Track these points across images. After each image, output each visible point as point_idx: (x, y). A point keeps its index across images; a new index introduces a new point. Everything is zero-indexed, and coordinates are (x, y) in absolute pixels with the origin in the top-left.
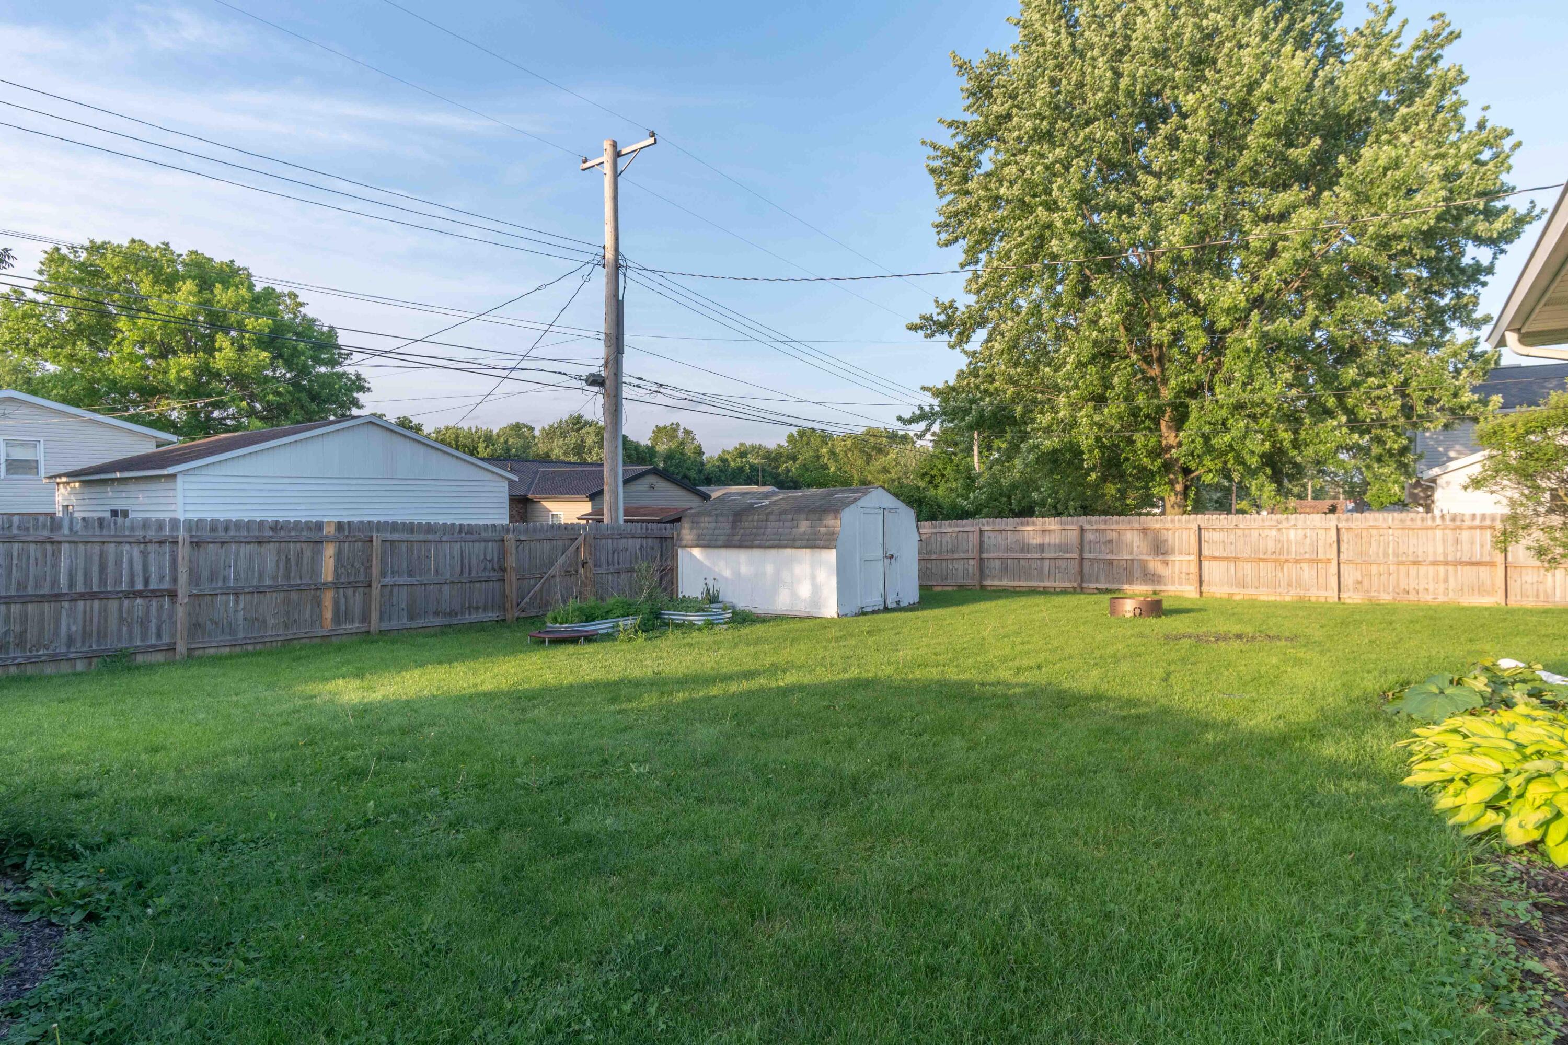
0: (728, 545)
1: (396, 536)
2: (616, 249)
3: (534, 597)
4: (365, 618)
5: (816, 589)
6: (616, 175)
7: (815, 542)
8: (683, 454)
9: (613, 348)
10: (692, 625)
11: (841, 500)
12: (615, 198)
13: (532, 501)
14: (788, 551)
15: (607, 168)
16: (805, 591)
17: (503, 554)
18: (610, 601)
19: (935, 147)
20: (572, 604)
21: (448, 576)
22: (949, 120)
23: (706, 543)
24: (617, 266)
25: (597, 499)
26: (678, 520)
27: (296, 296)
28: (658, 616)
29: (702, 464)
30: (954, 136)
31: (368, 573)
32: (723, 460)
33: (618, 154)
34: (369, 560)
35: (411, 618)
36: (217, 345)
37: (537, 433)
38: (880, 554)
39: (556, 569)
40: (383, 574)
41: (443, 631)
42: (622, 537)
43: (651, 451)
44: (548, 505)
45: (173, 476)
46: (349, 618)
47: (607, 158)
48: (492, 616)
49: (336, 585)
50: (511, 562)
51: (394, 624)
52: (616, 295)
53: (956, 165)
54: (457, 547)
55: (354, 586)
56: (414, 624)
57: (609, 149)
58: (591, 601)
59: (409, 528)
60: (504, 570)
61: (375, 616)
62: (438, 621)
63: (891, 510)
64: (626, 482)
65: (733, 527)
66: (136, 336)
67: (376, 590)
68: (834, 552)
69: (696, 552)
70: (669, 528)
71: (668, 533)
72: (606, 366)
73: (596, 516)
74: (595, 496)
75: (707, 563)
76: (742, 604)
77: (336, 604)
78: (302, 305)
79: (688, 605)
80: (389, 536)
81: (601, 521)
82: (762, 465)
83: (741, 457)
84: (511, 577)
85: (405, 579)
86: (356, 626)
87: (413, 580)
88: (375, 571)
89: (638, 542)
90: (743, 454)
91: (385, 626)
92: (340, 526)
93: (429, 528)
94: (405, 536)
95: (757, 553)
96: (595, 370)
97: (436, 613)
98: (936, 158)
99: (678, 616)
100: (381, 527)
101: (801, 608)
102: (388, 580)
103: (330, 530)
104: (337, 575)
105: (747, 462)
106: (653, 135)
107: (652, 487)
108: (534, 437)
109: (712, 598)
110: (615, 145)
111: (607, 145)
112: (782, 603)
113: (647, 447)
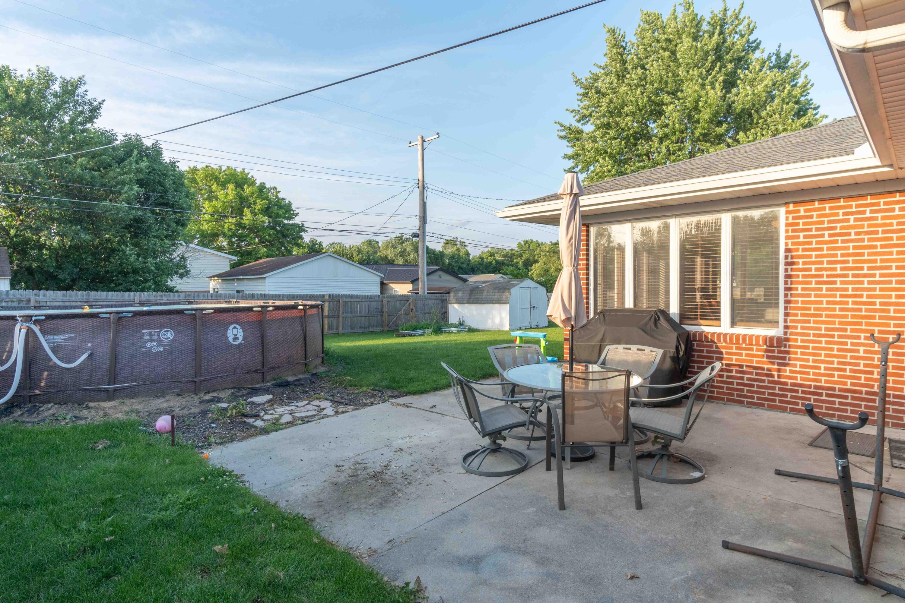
0: (468, 302)
1: (347, 300)
2: (423, 181)
3: (393, 323)
4: (338, 328)
5: (501, 319)
6: (423, 150)
7: (499, 302)
8: (459, 255)
9: (422, 222)
10: (452, 332)
11: (512, 285)
12: (423, 160)
13: (385, 284)
14: (491, 305)
15: (420, 147)
16: (497, 321)
17: (382, 306)
18: (422, 323)
19: (561, 125)
20: (408, 324)
21: (363, 314)
22: (571, 109)
23: (460, 302)
24: (424, 188)
25: (415, 283)
26: (449, 293)
27: (276, 189)
28: (440, 329)
29: (470, 261)
30: (574, 117)
31: (338, 314)
32: (482, 258)
33: (424, 141)
34: (339, 308)
35: (352, 329)
36: (244, 214)
37: (380, 244)
38: (529, 306)
39: (402, 312)
40: (343, 313)
41: (363, 333)
42: (426, 299)
43: (442, 254)
44: (392, 285)
45: (265, 278)
46: (332, 329)
47: (419, 142)
48: (379, 329)
49: (328, 317)
50: (385, 309)
51: (346, 331)
52: (423, 200)
53: (571, 134)
54: (366, 303)
55: (333, 317)
56: (353, 331)
57: (420, 140)
58: (415, 323)
59: (351, 296)
60: (382, 312)
61: (341, 328)
62: (361, 330)
63: (533, 288)
64: (428, 275)
65: (470, 296)
66: (210, 210)
67: (341, 319)
68: (508, 305)
69: (456, 306)
70: (445, 297)
71: (445, 298)
72: (419, 229)
73: (415, 291)
74: (414, 281)
75: (460, 310)
76: (473, 326)
77: (328, 323)
78: (279, 192)
79: (452, 325)
80: (345, 299)
81: (418, 293)
82: (503, 261)
83: (491, 256)
84: (386, 315)
85: (349, 315)
86: (335, 331)
87: (352, 315)
88: (341, 312)
89: (432, 302)
90: (492, 255)
91: (343, 331)
92: (330, 296)
93: (357, 297)
94: (350, 300)
95: (479, 306)
96: (415, 231)
97: (360, 327)
98: (561, 131)
99: (447, 329)
100: (342, 296)
101: (495, 328)
102: (344, 315)
103: (326, 297)
104: (329, 313)
105: (494, 259)
106: (438, 134)
107: (440, 277)
108: (379, 247)
109: (461, 324)
110: (422, 137)
111: (419, 138)
112: (489, 325)
113: (440, 252)
